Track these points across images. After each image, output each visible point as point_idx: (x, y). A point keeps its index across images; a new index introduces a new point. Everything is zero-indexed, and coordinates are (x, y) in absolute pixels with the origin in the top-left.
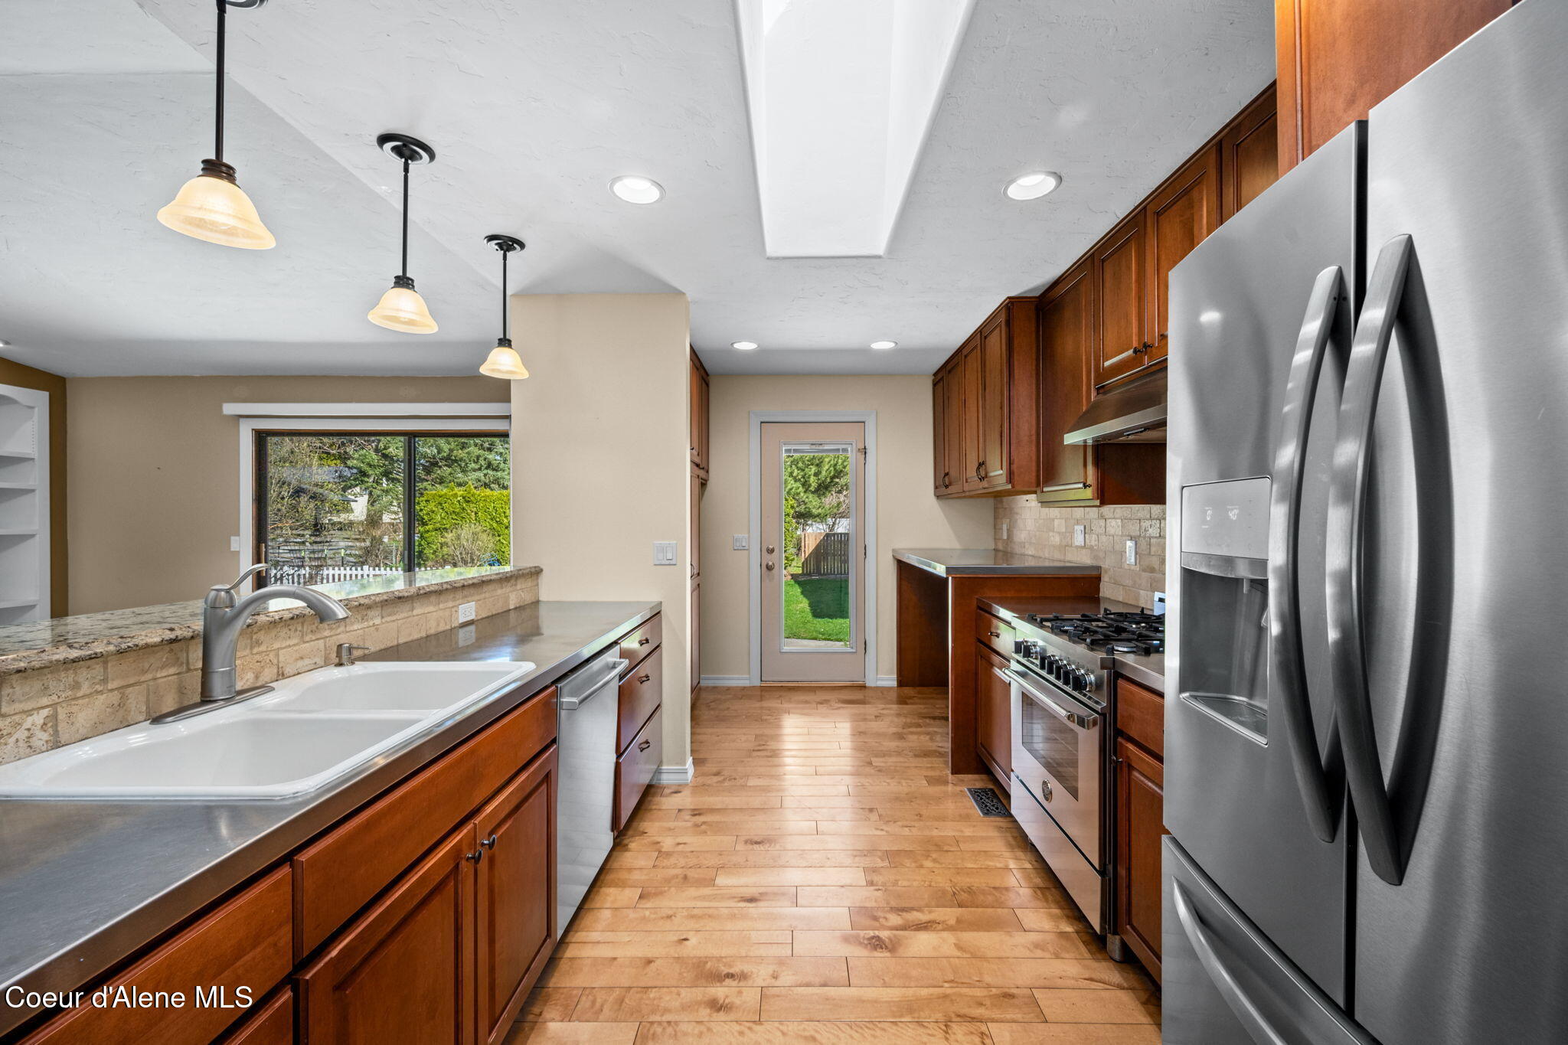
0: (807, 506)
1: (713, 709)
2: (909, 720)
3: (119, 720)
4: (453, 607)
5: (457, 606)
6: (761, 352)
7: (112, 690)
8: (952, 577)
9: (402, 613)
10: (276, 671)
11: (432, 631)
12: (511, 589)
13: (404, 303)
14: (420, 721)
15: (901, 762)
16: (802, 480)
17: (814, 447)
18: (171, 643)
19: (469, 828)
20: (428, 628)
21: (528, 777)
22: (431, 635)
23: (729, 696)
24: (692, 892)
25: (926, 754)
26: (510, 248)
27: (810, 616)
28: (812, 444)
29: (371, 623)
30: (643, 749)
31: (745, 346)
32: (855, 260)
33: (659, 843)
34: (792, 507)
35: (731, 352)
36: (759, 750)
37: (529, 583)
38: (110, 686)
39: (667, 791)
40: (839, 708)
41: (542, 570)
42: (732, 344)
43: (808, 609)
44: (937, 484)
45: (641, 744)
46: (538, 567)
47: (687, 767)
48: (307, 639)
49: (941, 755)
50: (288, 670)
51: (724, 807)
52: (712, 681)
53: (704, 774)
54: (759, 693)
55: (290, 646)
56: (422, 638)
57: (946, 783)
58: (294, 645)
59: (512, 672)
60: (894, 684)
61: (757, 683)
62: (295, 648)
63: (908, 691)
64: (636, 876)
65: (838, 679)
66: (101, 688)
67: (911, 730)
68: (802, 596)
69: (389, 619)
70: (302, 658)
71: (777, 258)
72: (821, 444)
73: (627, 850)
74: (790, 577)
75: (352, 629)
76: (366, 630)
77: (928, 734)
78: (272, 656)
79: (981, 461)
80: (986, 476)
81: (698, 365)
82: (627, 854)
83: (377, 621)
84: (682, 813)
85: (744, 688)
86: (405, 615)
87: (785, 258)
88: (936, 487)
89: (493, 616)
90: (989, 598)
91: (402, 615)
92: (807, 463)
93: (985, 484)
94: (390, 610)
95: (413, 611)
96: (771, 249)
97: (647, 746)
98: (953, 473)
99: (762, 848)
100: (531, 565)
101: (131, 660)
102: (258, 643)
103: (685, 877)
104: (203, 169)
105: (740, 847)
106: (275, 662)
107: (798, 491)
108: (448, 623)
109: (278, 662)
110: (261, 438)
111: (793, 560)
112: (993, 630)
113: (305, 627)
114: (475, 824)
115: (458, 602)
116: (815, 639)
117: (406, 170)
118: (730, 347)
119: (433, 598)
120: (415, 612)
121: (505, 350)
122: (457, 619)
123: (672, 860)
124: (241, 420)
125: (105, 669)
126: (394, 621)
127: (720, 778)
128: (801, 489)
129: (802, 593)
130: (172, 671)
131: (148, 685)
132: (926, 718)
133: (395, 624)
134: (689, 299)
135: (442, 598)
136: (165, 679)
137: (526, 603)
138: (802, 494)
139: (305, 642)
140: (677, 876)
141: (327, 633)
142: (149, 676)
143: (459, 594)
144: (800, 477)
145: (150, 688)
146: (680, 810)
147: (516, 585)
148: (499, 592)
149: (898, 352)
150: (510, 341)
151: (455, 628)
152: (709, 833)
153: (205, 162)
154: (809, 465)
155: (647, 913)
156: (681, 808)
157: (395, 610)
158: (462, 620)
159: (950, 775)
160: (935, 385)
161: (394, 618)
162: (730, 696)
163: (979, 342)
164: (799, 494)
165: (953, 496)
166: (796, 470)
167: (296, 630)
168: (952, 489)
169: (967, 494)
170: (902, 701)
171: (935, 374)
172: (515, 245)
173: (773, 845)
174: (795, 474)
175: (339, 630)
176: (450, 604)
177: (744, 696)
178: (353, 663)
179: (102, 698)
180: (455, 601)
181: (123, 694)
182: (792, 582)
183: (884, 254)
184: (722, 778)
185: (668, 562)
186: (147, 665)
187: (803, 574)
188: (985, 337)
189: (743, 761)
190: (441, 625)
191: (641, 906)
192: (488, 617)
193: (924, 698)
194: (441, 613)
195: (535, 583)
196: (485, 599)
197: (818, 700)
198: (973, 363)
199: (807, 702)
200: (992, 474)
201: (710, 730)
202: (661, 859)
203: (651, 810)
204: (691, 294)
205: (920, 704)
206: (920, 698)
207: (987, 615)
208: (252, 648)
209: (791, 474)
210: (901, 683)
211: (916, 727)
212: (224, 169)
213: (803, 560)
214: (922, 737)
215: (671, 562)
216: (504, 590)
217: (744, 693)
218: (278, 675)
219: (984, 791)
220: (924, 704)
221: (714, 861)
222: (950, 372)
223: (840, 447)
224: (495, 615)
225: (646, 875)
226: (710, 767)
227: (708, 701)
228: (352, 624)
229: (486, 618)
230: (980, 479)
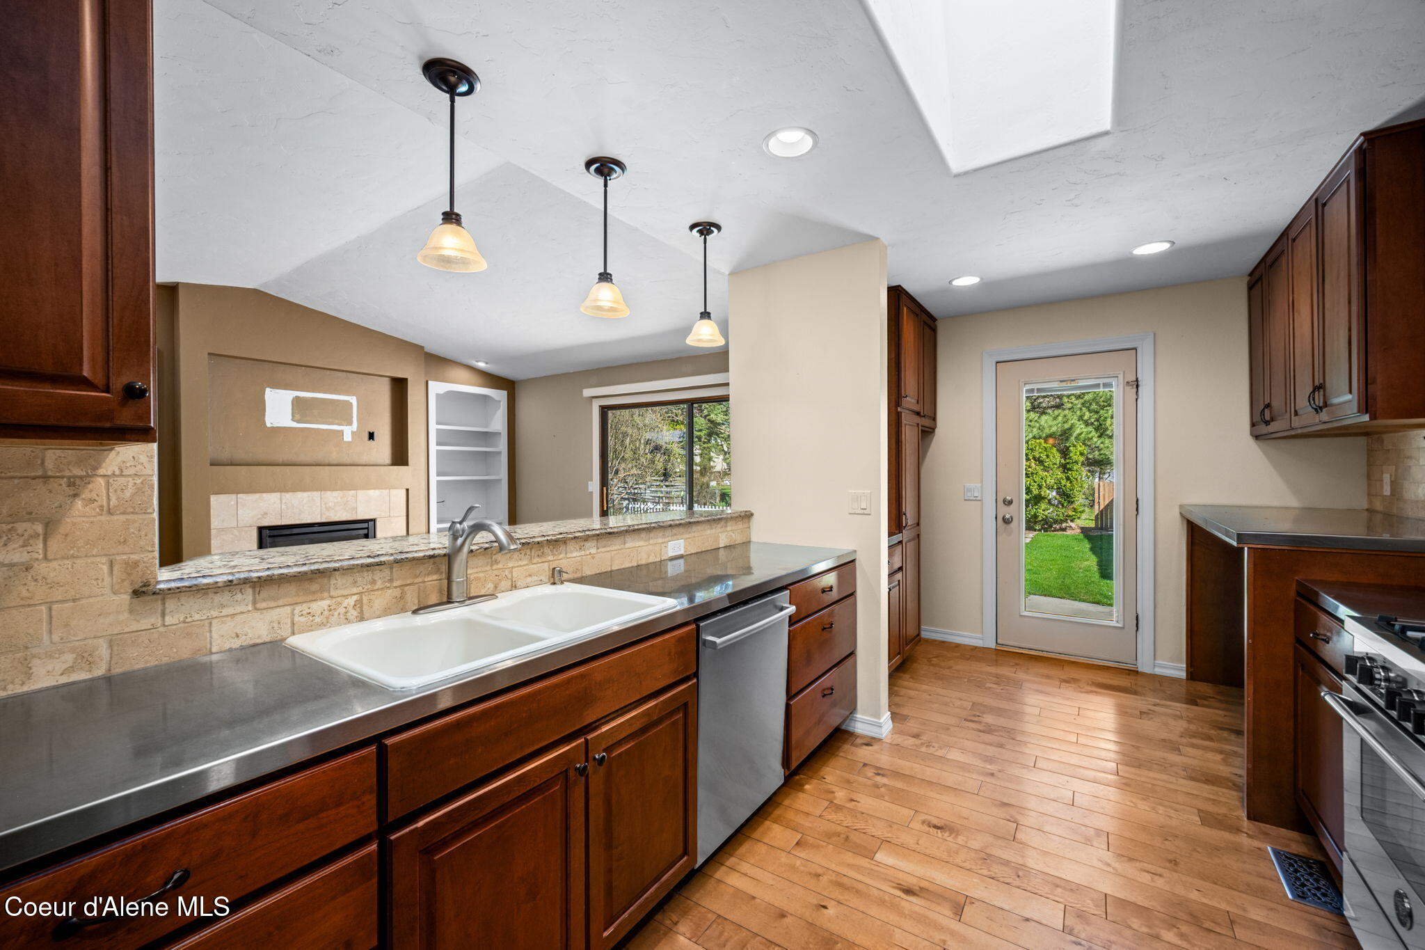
0: (1102, 452)
1: (933, 665)
2: (1193, 727)
3: (398, 607)
4: (663, 543)
5: (667, 542)
6: (986, 285)
7: (396, 587)
8: (1249, 548)
9: (615, 545)
10: (510, 583)
11: (643, 562)
12: (722, 530)
13: (605, 294)
14: (546, 639)
15: (1164, 781)
16: (1096, 423)
17: (1064, 384)
18: (430, 558)
19: (579, 742)
20: (639, 558)
21: (656, 705)
22: (642, 565)
23: (955, 654)
24: (849, 857)
25: (1210, 779)
26: (709, 232)
27: (1097, 575)
28: (1061, 381)
29: (588, 553)
30: (826, 695)
31: (966, 281)
32: (1070, 147)
33: (833, 792)
34: (1082, 454)
35: (949, 291)
36: (971, 721)
37: (740, 525)
38: (395, 584)
39: (859, 741)
40: (1091, 692)
41: (752, 515)
42: (950, 282)
43: (1095, 568)
44: (1254, 421)
45: (824, 690)
46: (750, 511)
47: (881, 721)
48: (535, 561)
49: (1236, 787)
50: (519, 584)
51: (912, 774)
52: (939, 635)
53: (901, 733)
54: (994, 657)
55: (521, 566)
56: (632, 567)
57: (1238, 830)
58: (524, 565)
59: (656, 605)
60: (1183, 675)
61: (993, 645)
62: (525, 568)
63: (1203, 688)
64: (800, 820)
65: (1095, 656)
66: (389, 585)
67: (1194, 741)
68: (1091, 553)
69: (603, 550)
70: (530, 575)
71: (966, 173)
72: (1074, 380)
73: (803, 791)
74: (1079, 531)
75: (571, 556)
76: (584, 557)
77: (1221, 752)
78: (507, 572)
79: (1317, 383)
80: (1326, 405)
81: (917, 310)
82: (801, 795)
83: (593, 551)
84: (867, 768)
85: (975, 648)
86: (618, 547)
87: (975, 170)
88: (1253, 425)
89: (702, 552)
90: (1315, 582)
91: (615, 548)
92: (1102, 404)
93: (1324, 416)
94: (605, 542)
95: (625, 544)
96: (956, 164)
97: (830, 692)
98: (1277, 403)
99: (940, 834)
100: (742, 510)
101: (408, 568)
102: (497, 562)
103: (847, 838)
104: (443, 219)
105: (916, 825)
106: (510, 577)
107: (1090, 436)
108: (658, 556)
109: (512, 576)
110: (604, 410)
111: (1082, 512)
112: (1320, 631)
113: (533, 552)
114: (587, 741)
115: (666, 540)
116: (1098, 603)
117: (606, 185)
118: (948, 285)
119: (643, 535)
120: (627, 545)
121: (706, 321)
122: (667, 553)
123: (840, 816)
124: (594, 400)
125: (391, 572)
126: (608, 551)
127: (918, 742)
128: (1093, 433)
129: (1091, 549)
130: (435, 577)
131: (419, 586)
132: (1221, 729)
133: (609, 554)
134: (886, 243)
135: (652, 535)
136: (430, 583)
137: (736, 543)
138: (1095, 440)
139: (533, 564)
140: (839, 835)
141: (550, 558)
142: (420, 580)
143: (669, 532)
144: (1093, 420)
145: (421, 588)
146: (865, 765)
147: (726, 527)
148: (709, 532)
149: (1175, 254)
150: (709, 313)
151: (664, 560)
152: (886, 798)
153: (443, 214)
154: (1104, 406)
155: (798, 863)
156: (866, 762)
157: (609, 543)
158: (671, 554)
159: (1245, 819)
160: (1251, 288)
161: (608, 549)
162: (958, 654)
163: (1313, 216)
164: (1092, 439)
165: (1274, 436)
166: (1087, 413)
167: (526, 554)
168: (1274, 427)
169: (1299, 431)
170: (1192, 700)
171: (1251, 274)
172: (712, 228)
173: (953, 835)
174: (1086, 418)
175: (561, 556)
176: (660, 540)
177: (971, 656)
178: (562, 583)
179: (389, 591)
180: (665, 538)
181: (403, 590)
182: (1082, 536)
183: (1112, 128)
184: (920, 742)
185: (862, 511)
186: (418, 572)
187: (1096, 528)
188: (1324, 205)
189: (948, 729)
190: (651, 557)
191: (795, 853)
192: (697, 553)
193: (1227, 702)
194: (650, 547)
195: (746, 526)
196: (694, 537)
197: (1065, 677)
198: (1305, 251)
199: (1048, 677)
200: (1336, 401)
201: (925, 687)
202: (829, 810)
203: (837, 756)
204: (885, 236)
205: (1219, 709)
206: (1220, 701)
207: (1312, 607)
208: (492, 565)
209: (1081, 418)
210: (1192, 675)
211: (1203, 739)
212: (454, 216)
213: (1097, 512)
214: (1210, 755)
215: (866, 512)
216: (714, 530)
217: (974, 654)
218: (512, 587)
219: (1305, 861)
220: (1223, 710)
221: (879, 830)
222: (1271, 266)
223: (1101, 381)
224: (705, 551)
225: (810, 822)
226: (913, 726)
227: (931, 656)
228: (572, 552)
229: (694, 554)
230: (1316, 410)
